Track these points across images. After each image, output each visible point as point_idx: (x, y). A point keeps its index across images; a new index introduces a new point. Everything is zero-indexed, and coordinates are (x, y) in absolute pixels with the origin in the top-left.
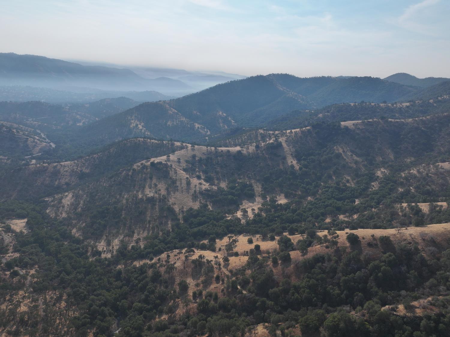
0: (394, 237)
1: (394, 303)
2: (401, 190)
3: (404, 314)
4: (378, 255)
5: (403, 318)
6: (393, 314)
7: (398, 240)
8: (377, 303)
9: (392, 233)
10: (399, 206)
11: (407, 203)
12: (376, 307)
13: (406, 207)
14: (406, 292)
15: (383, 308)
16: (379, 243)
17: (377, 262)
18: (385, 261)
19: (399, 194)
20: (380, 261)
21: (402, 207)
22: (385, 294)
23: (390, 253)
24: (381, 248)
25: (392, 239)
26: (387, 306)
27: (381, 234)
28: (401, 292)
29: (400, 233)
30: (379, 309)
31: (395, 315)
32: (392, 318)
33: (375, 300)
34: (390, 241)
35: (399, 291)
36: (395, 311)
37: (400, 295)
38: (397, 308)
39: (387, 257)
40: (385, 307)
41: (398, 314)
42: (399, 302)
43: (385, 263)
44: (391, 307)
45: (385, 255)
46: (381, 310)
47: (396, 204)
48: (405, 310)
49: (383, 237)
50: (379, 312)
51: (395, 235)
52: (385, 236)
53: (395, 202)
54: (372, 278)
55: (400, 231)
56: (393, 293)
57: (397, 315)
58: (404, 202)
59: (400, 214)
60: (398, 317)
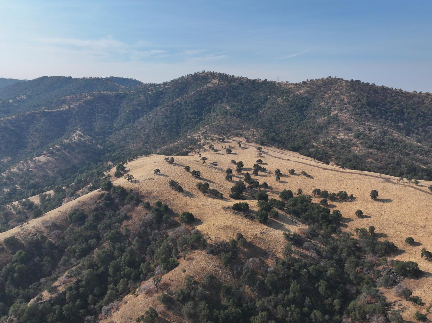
0: (19, 235)
1: (37, 294)
2: (6, 190)
3: (50, 297)
4: (8, 258)
5: (50, 301)
6: (40, 303)
7: (23, 236)
8: (21, 303)
9: (15, 232)
10: (10, 205)
11: (17, 201)
12: (22, 306)
13: (18, 205)
14: (45, 279)
15: (29, 304)
16: (5, 246)
17: (9, 265)
18: (17, 261)
19: (5, 195)
20: (12, 262)
21: (14, 206)
22: (27, 290)
23: (19, 251)
24: (9, 250)
25: (17, 237)
26: (32, 300)
27: (5, 237)
28: (41, 281)
29: (24, 229)
30: (25, 306)
31: (42, 303)
32: (40, 307)
33: (18, 300)
34: (16, 240)
35: (39, 280)
36: (41, 299)
37: (41, 284)
38: (42, 296)
39: (18, 256)
40: (30, 302)
41: (45, 300)
42: (41, 291)
43: (17, 263)
44: (35, 298)
45: (15, 255)
46: (27, 306)
47: (6, 205)
48: (50, 294)
49: (7, 238)
50: (27, 308)
51: (18, 233)
52: (10, 237)
53: (4, 203)
54: (8, 282)
55: (22, 228)
56: (34, 285)
57: (44, 302)
58: (14, 200)
59: (14, 212)
60: (45, 303)
